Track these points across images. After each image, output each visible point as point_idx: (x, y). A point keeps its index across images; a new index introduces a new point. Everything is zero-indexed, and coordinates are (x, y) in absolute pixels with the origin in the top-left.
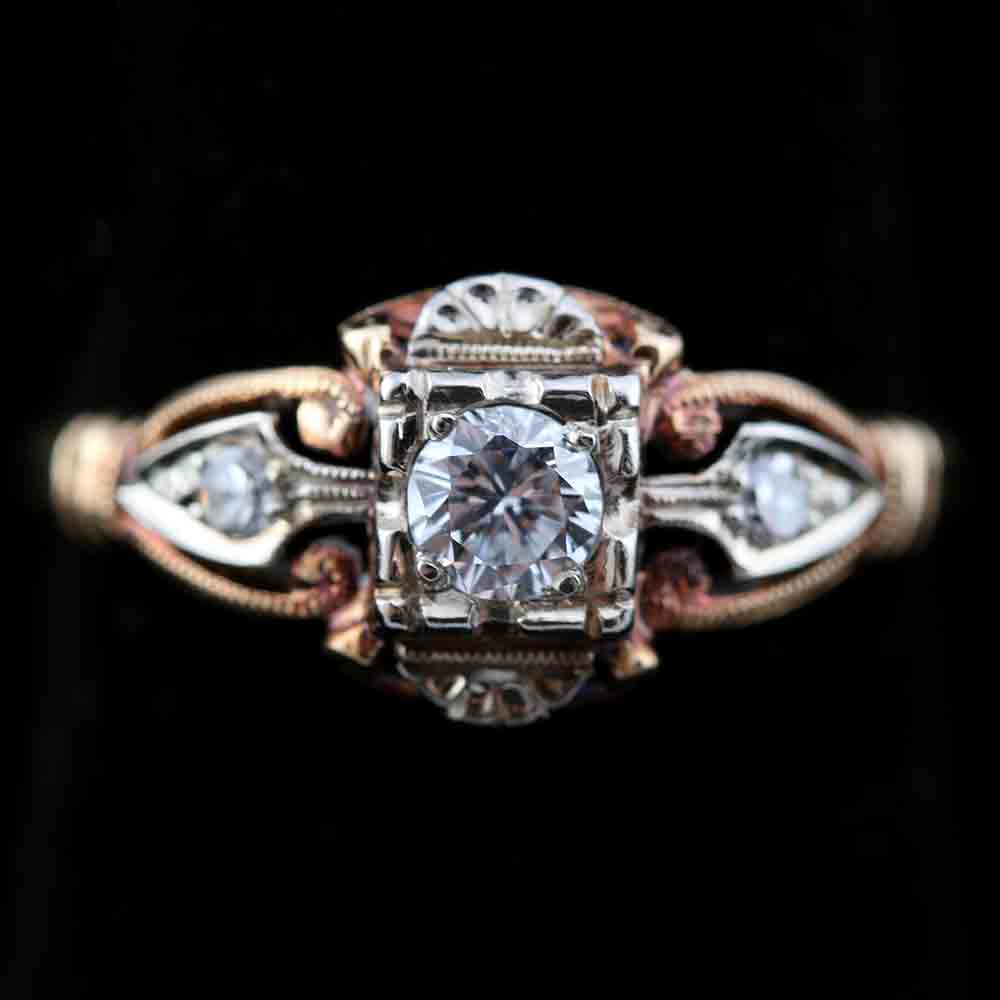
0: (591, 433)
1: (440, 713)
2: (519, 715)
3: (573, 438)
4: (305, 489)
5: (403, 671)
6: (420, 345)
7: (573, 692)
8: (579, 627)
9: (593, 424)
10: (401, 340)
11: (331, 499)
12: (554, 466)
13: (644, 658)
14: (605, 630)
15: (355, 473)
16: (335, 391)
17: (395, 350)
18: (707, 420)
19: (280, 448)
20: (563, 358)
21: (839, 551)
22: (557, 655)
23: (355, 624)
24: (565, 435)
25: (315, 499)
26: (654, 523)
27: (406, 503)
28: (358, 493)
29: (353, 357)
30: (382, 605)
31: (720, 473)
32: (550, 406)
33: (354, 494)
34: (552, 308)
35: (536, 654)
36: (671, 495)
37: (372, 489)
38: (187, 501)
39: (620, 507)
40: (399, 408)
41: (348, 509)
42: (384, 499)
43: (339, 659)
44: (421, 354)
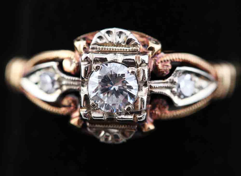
0: (134, 70)
1: (98, 140)
2: (117, 141)
3: (130, 71)
4: (64, 82)
5: (89, 130)
6: (93, 46)
7: (132, 135)
8: (132, 119)
9: (136, 68)
10: (89, 44)
11: (70, 85)
12: (125, 78)
13: (151, 126)
14: (139, 120)
15: (76, 79)
16: (72, 57)
17: (87, 47)
18: (167, 66)
19: (58, 71)
20: (129, 50)
21: (205, 99)
22: (127, 126)
23: (77, 117)
24: (128, 71)
25: (67, 85)
26: (152, 93)
27: (88, 87)
28: (77, 83)
29: (76, 48)
30: (82, 113)
31: (170, 80)
32: (125, 63)
33: (76, 84)
34: (127, 37)
35: (122, 126)
36: (157, 85)
37: (80, 83)
38: (37, 84)
39: (143, 89)
40: (86, 63)
41: (75, 88)
42: (83, 86)
43: (73, 126)
44: (93, 48)
